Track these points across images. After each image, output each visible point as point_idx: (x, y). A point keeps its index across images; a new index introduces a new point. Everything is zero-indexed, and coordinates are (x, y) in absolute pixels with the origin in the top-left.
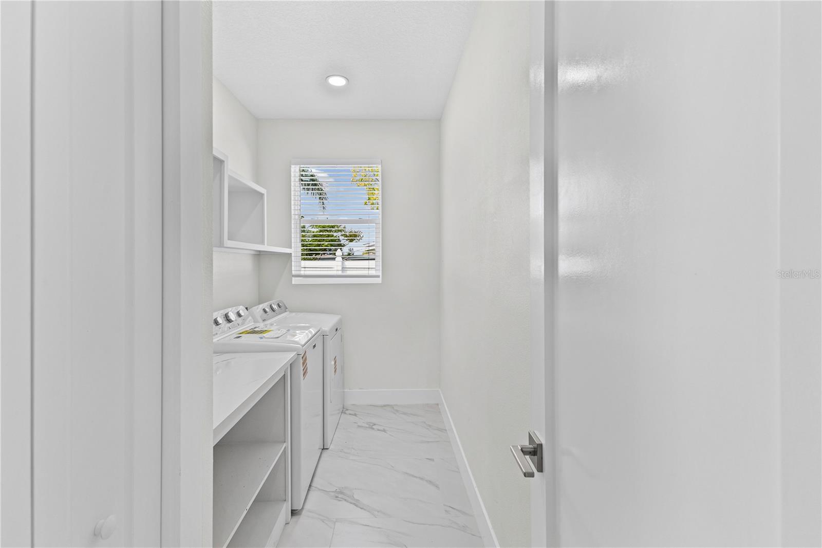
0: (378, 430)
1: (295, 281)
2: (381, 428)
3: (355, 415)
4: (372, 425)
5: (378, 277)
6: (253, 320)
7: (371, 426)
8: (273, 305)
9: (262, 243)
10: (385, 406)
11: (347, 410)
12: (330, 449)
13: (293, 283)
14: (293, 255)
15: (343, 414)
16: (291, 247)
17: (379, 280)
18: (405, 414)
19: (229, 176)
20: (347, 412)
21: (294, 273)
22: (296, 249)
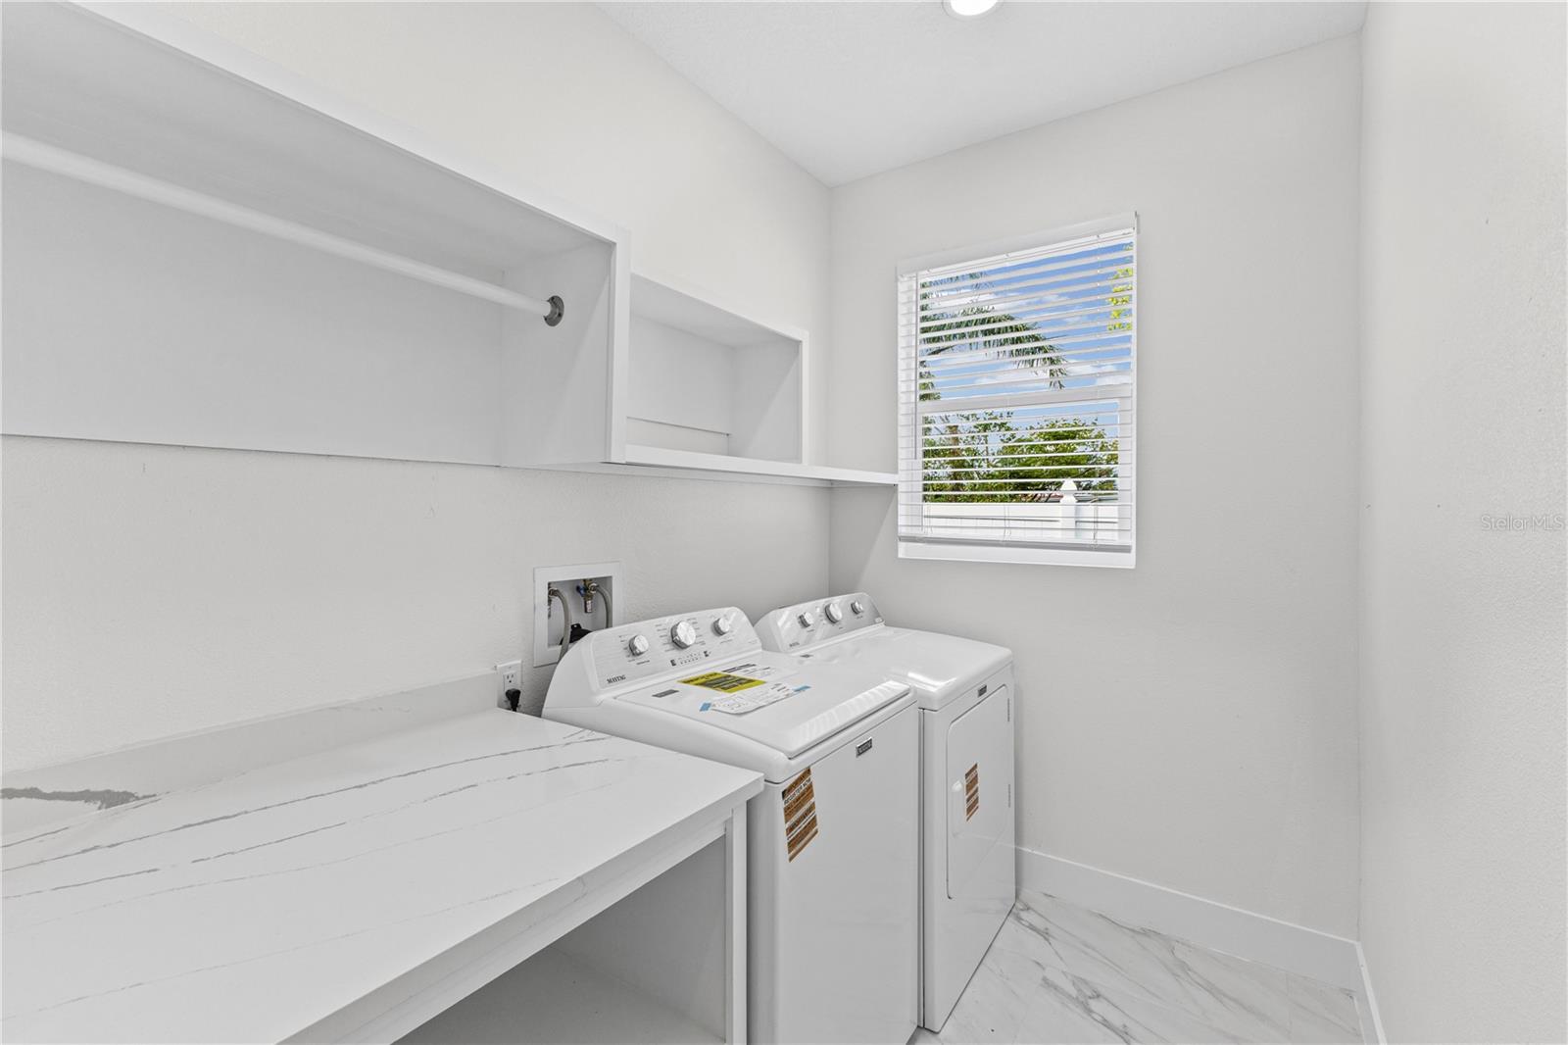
0: (1106, 1023)
1: (904, 550)
2: (1116, 1019)
3: (1045, 934)
4: (1089, 993)
5: (1125, 549)
6: (759, 644)
7: (1086, 998)
8: (857, 604)
9: (797, 458)
10: (1145, 933)
11: (1028, 908)
12: (940, 1036)
13: (900, 555)
14: (901, 488)
15: (1011, 918)
16: (895, 471)
17: (1128, 561)
18: (1212, 989)
19: (634, 278)
20: (1024, 915)
21: (903, 531)
22: (908, 475)
